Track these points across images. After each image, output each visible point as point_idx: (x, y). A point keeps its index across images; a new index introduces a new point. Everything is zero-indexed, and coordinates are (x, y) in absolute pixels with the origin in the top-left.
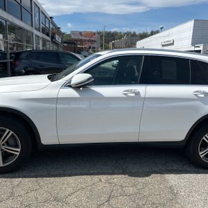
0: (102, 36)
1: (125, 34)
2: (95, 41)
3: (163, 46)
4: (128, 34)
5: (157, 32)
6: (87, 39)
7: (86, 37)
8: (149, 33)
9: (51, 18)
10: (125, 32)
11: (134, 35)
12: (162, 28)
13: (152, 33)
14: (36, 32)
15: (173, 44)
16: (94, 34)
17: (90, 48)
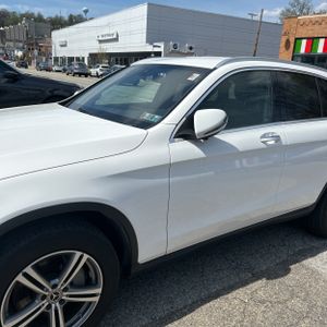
1: (23, 16)
8: (66, 18)
11: (40, 19)
12: (86, 11)
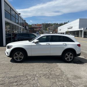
0: (44, 25)
2: (41, 28)
3: (68, 29)
4: (55, 24)
5: (67, 23)
6: (38, 27)
7: (38, 26)
9: (25, 20)
10: (54, 23)
12: (68, 21)
13: (65, 23)
14: (20, 26)
15: (72, 28)
16: (41, 25)
17: (39, 30)
